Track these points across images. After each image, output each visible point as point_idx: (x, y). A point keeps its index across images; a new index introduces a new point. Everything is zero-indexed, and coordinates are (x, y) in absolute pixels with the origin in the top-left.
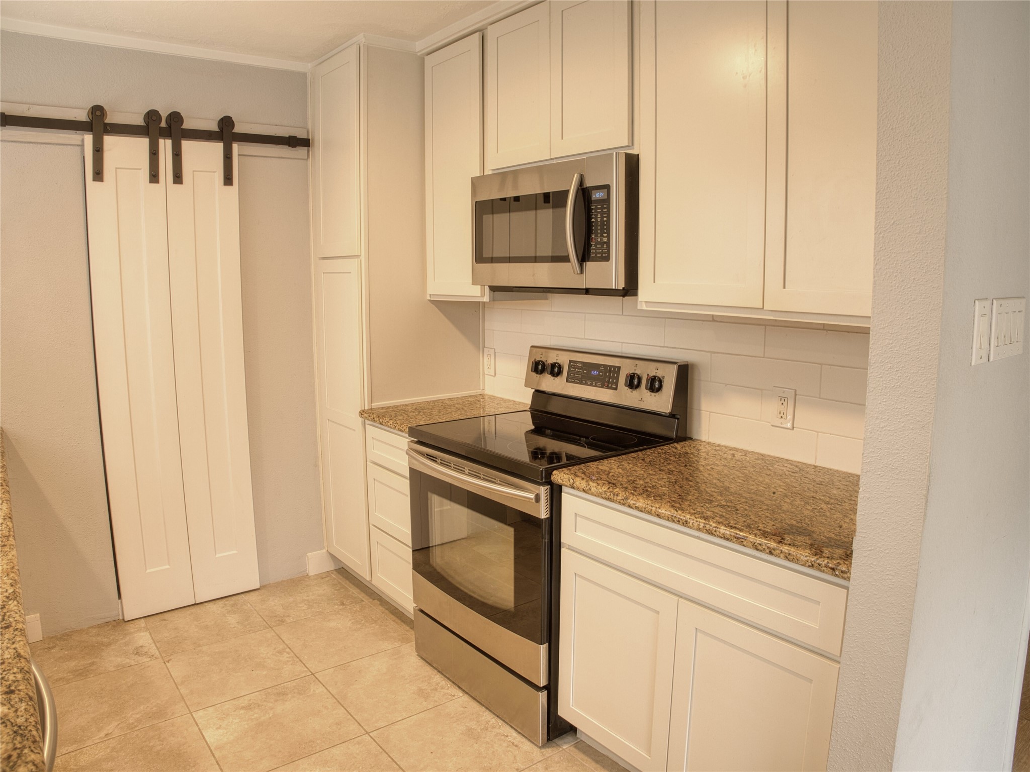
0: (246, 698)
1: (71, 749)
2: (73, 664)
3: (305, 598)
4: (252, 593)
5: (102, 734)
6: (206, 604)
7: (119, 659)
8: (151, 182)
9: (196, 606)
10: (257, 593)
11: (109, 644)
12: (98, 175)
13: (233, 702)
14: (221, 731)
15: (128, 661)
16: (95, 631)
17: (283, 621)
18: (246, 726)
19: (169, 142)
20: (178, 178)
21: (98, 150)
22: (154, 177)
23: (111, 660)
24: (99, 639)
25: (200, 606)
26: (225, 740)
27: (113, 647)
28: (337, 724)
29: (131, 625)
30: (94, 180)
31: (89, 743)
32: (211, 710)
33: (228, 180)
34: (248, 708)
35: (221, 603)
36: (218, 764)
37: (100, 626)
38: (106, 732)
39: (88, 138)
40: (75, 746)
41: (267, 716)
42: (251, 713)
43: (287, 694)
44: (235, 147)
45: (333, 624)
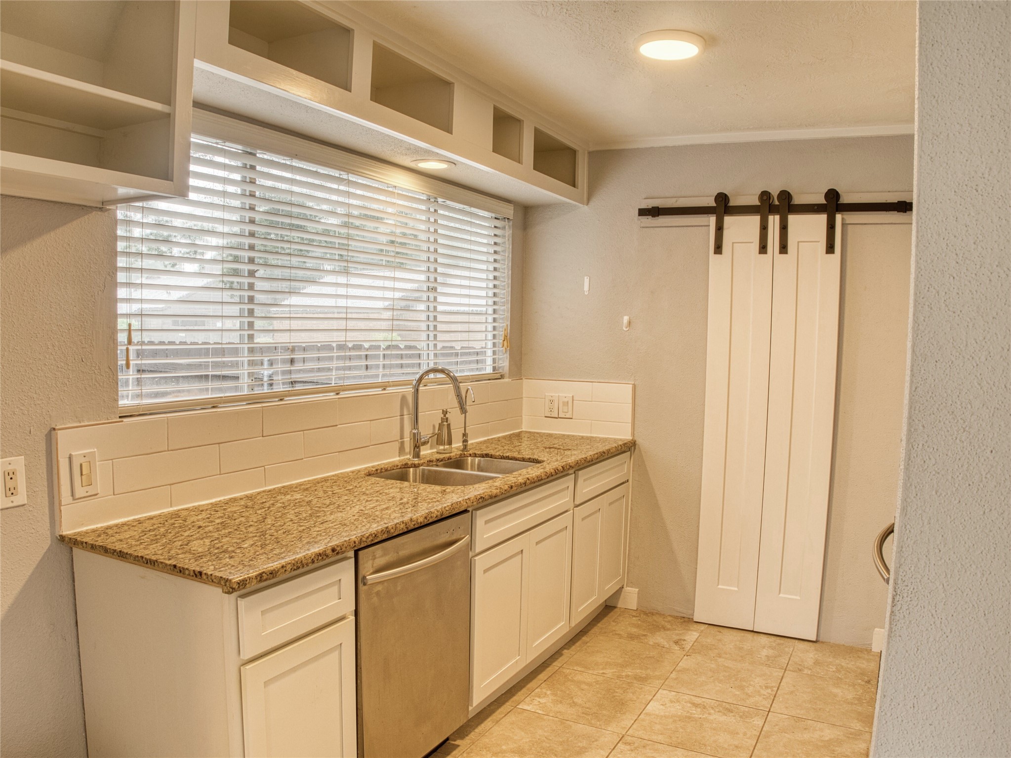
0: (703, 700)
1: (579, 669)
2: (635, 630)
3: (843, 664)
4: (806, 643)
5: (601, 672)
6: (762, 635)
7: (662, 640)
8: (760, 253)
9: (753, 633)
10: (811, 644)
11: (668, 630)
12: (718, 249)
13: (692, 697)
14: (662, 707)
15: (666, 643)
16: (670, 618)
17: (800, 670)
18: (680, 714)
19: (777, 217)
20: (784, 249)
21: (720, 229)
22: (763, 249)
23: (660, 638)
24: (666, 624)
25: (756, 634)
26: (657, 713)
27: (668, 632)
28: (737, 747)
29: (695, 626)
30: (715, 253)
31: (591, 672)
32: (674, 693)
33: (830, 249)
34: (696, 705)
35: (773, 638)
36: (635, 721)
37: (676, 617)
38: (604, 671)
39: (712, 219)
40: (582, 669)
41: (700, 716)
42: (694, 709)
43: (732, 712)
44: (839, 217)
45: (835, 690)
